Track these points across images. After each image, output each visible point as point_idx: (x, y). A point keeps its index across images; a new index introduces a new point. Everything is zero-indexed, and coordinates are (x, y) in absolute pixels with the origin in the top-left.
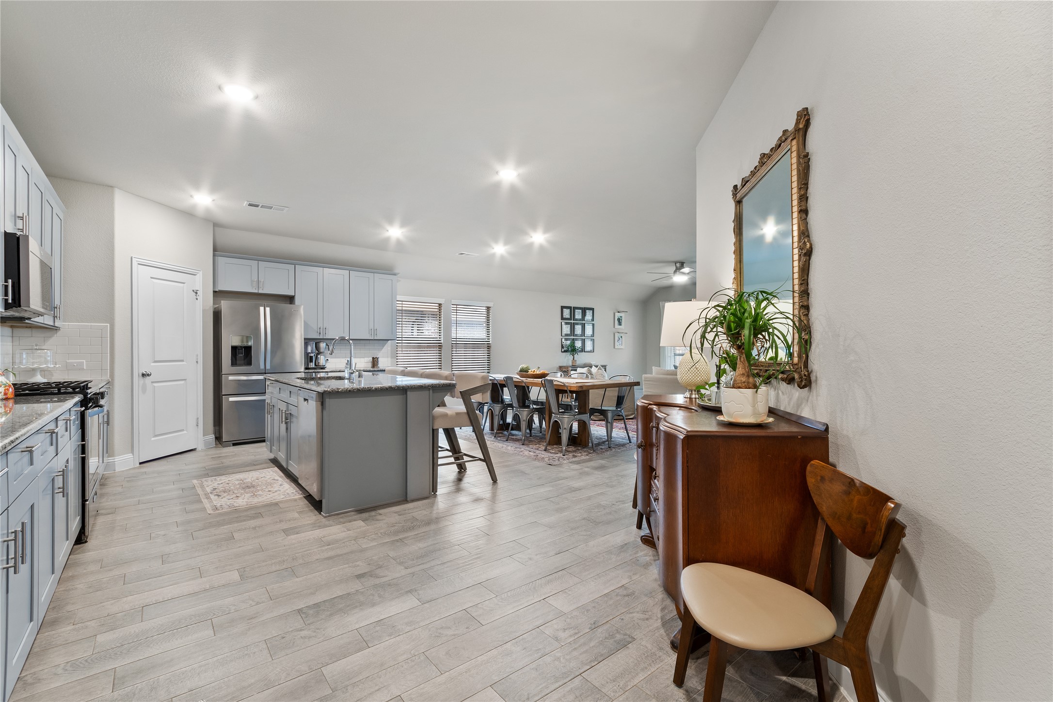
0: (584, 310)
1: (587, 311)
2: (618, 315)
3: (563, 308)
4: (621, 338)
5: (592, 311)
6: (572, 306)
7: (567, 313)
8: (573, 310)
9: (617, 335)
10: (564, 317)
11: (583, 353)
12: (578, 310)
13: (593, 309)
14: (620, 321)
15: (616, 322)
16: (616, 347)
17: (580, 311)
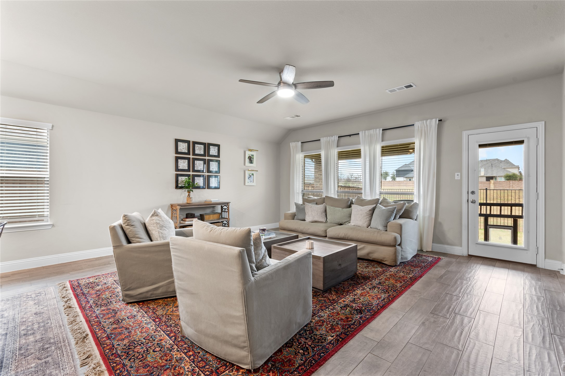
0: (207, 146)
1: (211, 147)
2: (248, 153)
3: (177, 141)
4: (252, 176)
5: (217, 147)
6: (192, 139)
7: (183, 147)
8: (192, 145)
9: (247, 173)
10: (179, 151)
11: (206, 190)
12: (199, 145)
13: (218, 146)
14: (251, 159)
15: (247, 160)
16: (247, 184)
17: (202, 146)
